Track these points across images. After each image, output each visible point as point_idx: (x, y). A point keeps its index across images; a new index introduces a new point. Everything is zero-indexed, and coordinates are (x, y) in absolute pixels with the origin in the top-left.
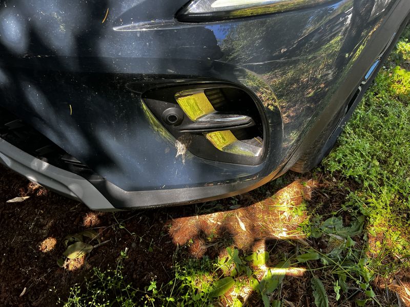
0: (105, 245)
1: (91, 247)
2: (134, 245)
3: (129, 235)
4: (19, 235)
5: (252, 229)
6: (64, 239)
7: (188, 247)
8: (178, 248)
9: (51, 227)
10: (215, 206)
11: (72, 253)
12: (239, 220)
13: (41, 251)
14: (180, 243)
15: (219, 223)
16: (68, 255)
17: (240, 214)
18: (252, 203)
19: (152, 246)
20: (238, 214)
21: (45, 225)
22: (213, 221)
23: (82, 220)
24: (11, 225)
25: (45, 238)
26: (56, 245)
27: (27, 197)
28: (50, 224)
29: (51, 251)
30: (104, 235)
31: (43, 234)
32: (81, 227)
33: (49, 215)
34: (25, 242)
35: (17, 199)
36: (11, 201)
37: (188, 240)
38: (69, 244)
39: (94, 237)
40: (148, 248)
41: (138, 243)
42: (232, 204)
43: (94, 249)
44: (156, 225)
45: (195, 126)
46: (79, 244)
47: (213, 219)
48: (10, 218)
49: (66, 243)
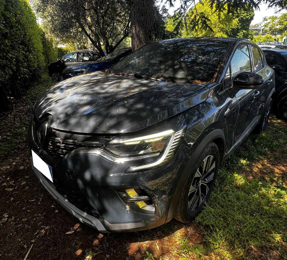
0: (100, 253)
1: (95, 254)
2: (112, 254)
3: (110, 250)
4: (69, 247)
5: (162, 249)
6: (85, 250)
7: (134, 256)
8: (130, 256)
9: (81, 245)
10: (147, 238)
11: (88, 256)
12: (157, 245)
13: (76, 255)
14: (131, 254)
15: (148, 246)
16: (86, 257)
17: (158, 242)
18: (163, 237)
19: (119, 254)
20: (156, 242)
21: (78, 244)
22: (145, 245)
23: (92, 242)
24: (66, 243)
25: (78, 250)
26: (82, 253)
27: (74, 232)
28: (80, 244)
29: (80, 255)
30: (101, 249)
31: (77, 248)
32: (92, 245)
33: (80, 240)
34: (71, 251)
35: (69, 233)
36: (67, 233)
37: (134, 253)
38: (87, 252)
39: (97, 249)
40: (117, 256)
41: (114, 253)
42: (154, 238)
43: (96, 255)
44: (121, 246)
45: (132, 200)
46: (91, 252)
47: (145, 244)
48: (66, 240)
49: (86, 252)
